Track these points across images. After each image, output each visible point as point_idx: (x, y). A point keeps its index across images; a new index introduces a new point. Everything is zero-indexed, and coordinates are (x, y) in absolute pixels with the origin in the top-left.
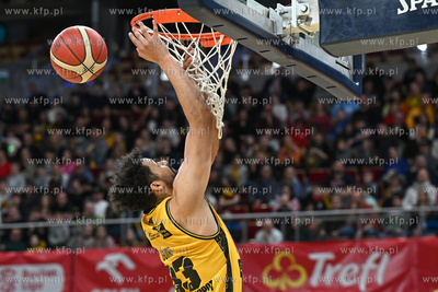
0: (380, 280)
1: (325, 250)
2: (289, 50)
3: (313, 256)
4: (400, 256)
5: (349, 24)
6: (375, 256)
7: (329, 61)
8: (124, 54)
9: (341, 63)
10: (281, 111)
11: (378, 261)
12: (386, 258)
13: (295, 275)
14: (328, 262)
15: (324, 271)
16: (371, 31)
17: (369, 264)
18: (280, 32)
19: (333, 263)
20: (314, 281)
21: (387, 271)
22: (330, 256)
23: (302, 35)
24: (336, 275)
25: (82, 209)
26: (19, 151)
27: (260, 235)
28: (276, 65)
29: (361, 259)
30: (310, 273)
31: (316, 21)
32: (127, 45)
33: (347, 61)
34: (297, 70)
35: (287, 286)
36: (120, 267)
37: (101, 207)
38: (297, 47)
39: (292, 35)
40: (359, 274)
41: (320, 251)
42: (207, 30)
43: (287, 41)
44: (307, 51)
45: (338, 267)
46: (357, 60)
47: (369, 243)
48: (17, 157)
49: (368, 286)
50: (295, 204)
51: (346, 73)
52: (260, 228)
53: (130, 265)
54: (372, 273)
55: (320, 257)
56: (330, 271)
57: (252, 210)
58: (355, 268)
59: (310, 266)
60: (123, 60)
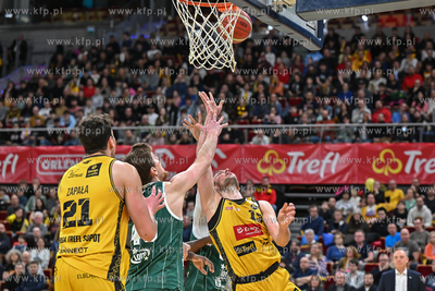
0: (333, 171)
1: (298, 150)
2: (275, 15)
3: (290, 154)
4: (347, 155)
6: (331, 154)
7: (303, 24)
8: (170, 18)
9: (309, 25)
10: (271, 58)
11: (332, 158)
12: (338, 155)
13: (278, 166)
14: (300, 158)
15: (297, 163)
16: (330, 4)
17: (327, 160)
18: (270, 4)
19: (303, 158)
20: (291, 170)
21: (338, 164)
22: (302, 154)
23: (285, 6)
24: (305, 167)
25: (140, 119)
26: (100, 80)
28: (270, 28)
29: (321, 157)
30: (288, 165)
32: (173, 12)
33: (312, 24)
34: (283, 30)
36: (164, 157)
38: (281, 14)
39: (278, 6)
40: (320, 167)
41: (295, 151)
42: (222, 1)
43: (275, 9)
44: (288, 17)
45: (306, 161)
46: (320, 23)
47: (327, 146)
48: (99, 84)
49: (325, 175)
50: (278, 119)
51: (313, 32)
53: (171, 157)
54: (328, 165)
55: (295, 154)
56: (301, 163)
57: (251, 123)
58: (318, 162)
60: (170, 22)
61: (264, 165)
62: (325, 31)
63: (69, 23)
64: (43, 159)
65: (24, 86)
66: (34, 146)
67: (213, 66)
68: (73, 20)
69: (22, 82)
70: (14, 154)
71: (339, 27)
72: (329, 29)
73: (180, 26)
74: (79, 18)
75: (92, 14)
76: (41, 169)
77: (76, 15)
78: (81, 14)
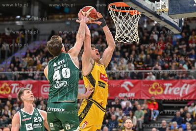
0: (186, 93)
1: (169, 83)
2: (158, 17)
3: (165, 84)
5: (178, 8)
6: (185, 85)
7: (172, 21)
8: (107, 18)
9: (175, 21)
10: (156, 37)
11: (186, 87)
12: (189, 85)
13: (159, 90)
14: (170, 86)
15: (169, 89)
16: (185, 11)
17: (183, 87)
18: (156, 11)
19: (172, 87)
20: (165, 92)
21: (189, 90)
22: (171, 84)
23: (163, 12)
24: (172, 91)
27: (148, 77)
28: (156, 22)
29: (181, 86)
30: (164, 90)
31: (167, 7)
32: (108, 15)
34: (162, 24)
35: (157, 94)
38: (161, 15)
39: (160, 12)
40: (180, 91)
41: (167, 83)
42: (131, 9)
43: (158, 13)
44: (164, 17)
45: (173, 88)
46: (181, 21)
47: (184, 81)
49: (183, 95)
50: (160, 67)
51: (177, 24)
52: (148, 75)
54: (184, 90)
55: (167, 85)
56: (171, 89)
57: (146, 69)
58: (179, 89)
59: (164, 88)
61: (152, 90)
62: (183, 24)
63: (58, 20)
64: (44, 87)
65: (35, 51)
66: (40, 80)
67: (128, 41)
68: (59, 18)
69: (34, 49)
70: (30, 84)
71: (190, 22)
72: (184, 23)
73: (112, 21)
74: (62, 18)
75: (69, 16)
76: (43, 92)
77: (61, 16)
78: (63, 16)
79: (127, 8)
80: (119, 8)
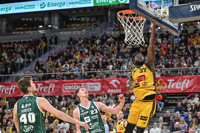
0: (187, 87)
2: (160, 21)
3: (168, 80)
4: (192, 80)
5: (177, 14)
6: (186, 80)
7: (172, 24)
8: (117, 25)
9: (175, 25)
10: (160, 40)
11: (186, 82)
12: (189, 80)
13: (164, 85)
14: (173, 82)
15: (172, 84)
16: (184, 16)
17: (184, 82)
18: (158, 16)
19: (174, 82)
20: (169, 87)
21: (189, 84)
22: (173, 80)
23: (164, 17)
24: (175, 86)
25: (106, 68)
26: (88, 52)
29: (182, 81)
30: (168, 85)
31: (168, 13)
32: (118, 23)
33: (177, 24)
35: (162, 88)
36: (116, 83)
37: (111, 67)
38: (163, 20)
39: (161, 17)
40: (181, 85)
42: (137, 16)
43: (160, 19)
44: (165, 22)
45: (175, 83)
46: (179, 24)
47: (184, 77)
48: (88, 54)
49: (183, 89)
50: (164, 66)
51: (176, 28)
53: (119, 83)
54: (185, 85)
55: (171, 81)
56: (173, 84)
58: (180, 83)
59: (168, 83)
60: (117, 27)
63: (75, 28)
64: (65, 85)
65: (56, 55)
66: (61, 80)
67: (135, 43)
68: (77, 27)
69: (55, 54)
70: (53, 83)
71: (188, 27)
73: (121, 28)
74: (79, 26)
75: (84, 24)
76: (65, 90)
77: (77, 25)
78: (80, 25)
79: (134, 15)
80: (127, 15)
